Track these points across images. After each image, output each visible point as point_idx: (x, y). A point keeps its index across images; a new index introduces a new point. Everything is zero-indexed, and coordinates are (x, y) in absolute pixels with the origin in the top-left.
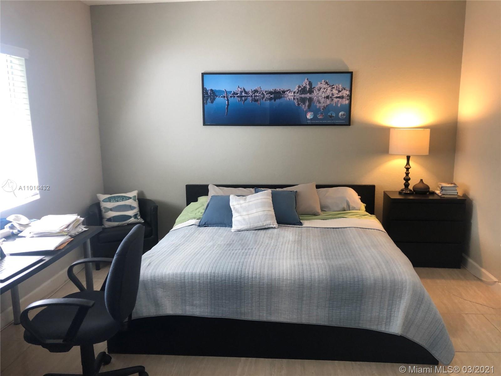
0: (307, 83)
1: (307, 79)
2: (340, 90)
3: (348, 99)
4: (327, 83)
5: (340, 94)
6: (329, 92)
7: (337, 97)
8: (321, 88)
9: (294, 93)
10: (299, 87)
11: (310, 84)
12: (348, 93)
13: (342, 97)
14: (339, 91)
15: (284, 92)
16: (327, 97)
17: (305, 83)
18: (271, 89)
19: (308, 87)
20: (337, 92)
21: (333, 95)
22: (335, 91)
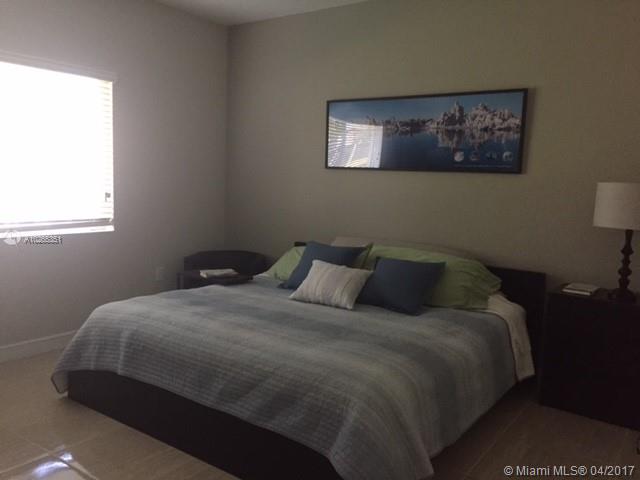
0: (457, 109)
1: (457, 104)
2: (506, 117)
3: (517, 132)
4: (485, 108)
5: (505, 125)
6: (488, 122)
7: (500, 130)
8: (476, 116)
9: (438, 124)
10: (445, 115)
11: (461, 110)
12: (518, 122)
13: (508, 129)
14: (504, 120)
15: (424, 122)
16: (485, 129)
17: (454, 109)
19: (457, 114)
20: (501, 121)
21: (494, 125)
22: (497, 120)
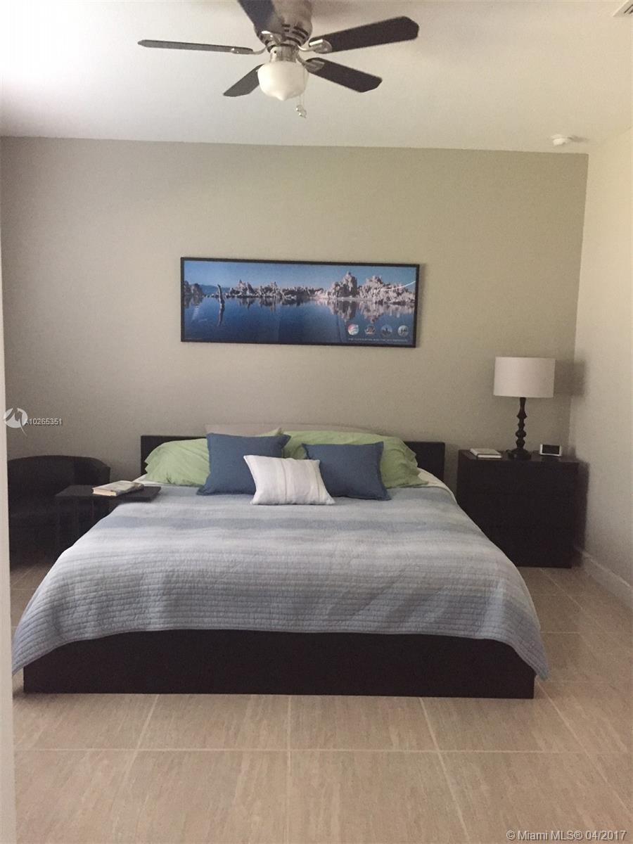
0: (350, 280)
1: (350, 274)
2: (400, 292)
3: (412, 307)
4: (379, 280)
5: (400, 299)
6: (382, 296)
7: (394, 303)
8: (370, 289)
9: (329, 294)
10: (337, 285)
11: (354, 281)
12: (412, 297)
13: (402, 303)
14: (399, 294)
15: (313, 292)
16: (381, 302)
17: (346, 279)
18: (292, 287)
19: (350, 285)
20: (395, 295)
21: (388, 299)
22: (392, 294)
